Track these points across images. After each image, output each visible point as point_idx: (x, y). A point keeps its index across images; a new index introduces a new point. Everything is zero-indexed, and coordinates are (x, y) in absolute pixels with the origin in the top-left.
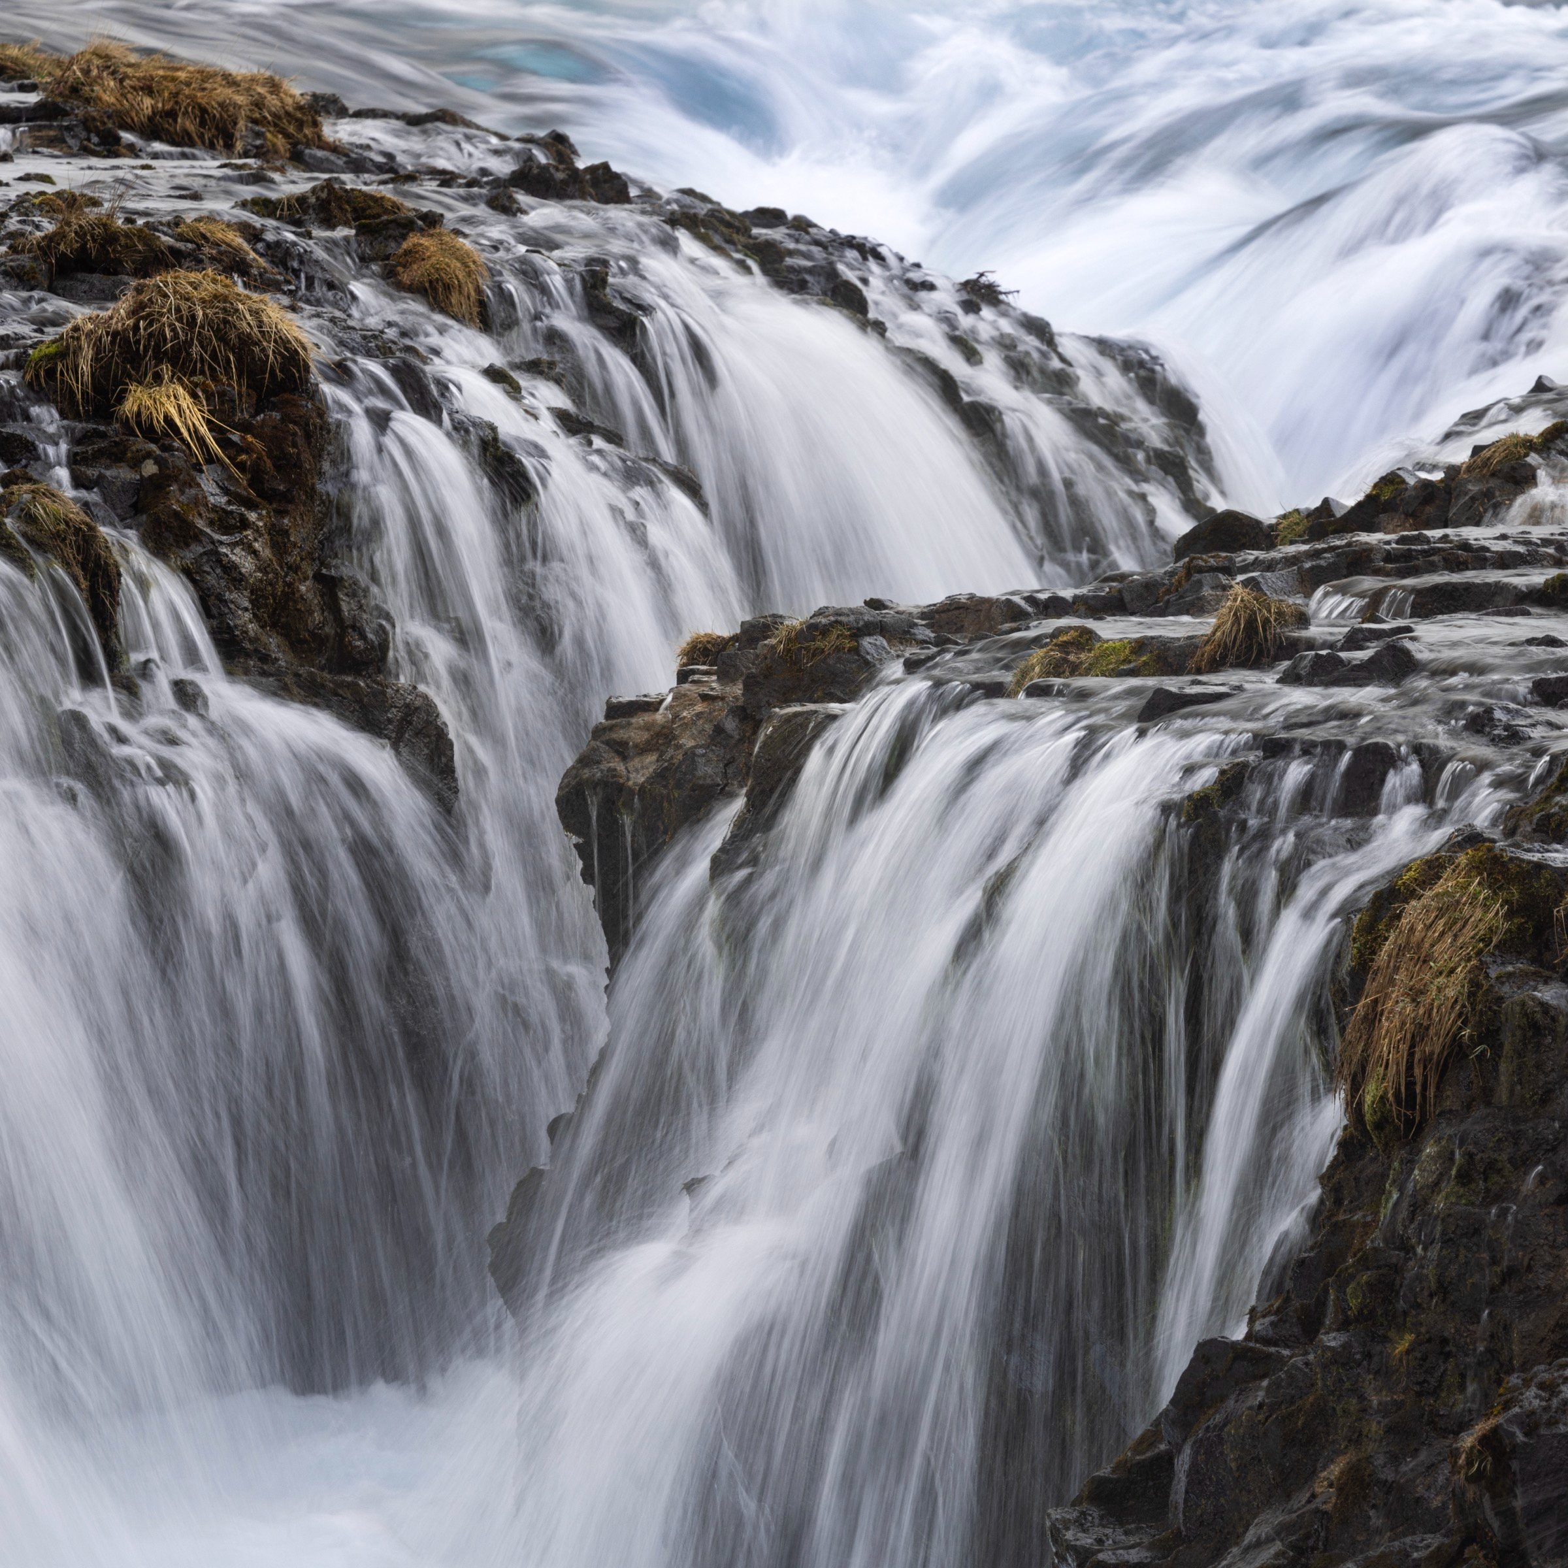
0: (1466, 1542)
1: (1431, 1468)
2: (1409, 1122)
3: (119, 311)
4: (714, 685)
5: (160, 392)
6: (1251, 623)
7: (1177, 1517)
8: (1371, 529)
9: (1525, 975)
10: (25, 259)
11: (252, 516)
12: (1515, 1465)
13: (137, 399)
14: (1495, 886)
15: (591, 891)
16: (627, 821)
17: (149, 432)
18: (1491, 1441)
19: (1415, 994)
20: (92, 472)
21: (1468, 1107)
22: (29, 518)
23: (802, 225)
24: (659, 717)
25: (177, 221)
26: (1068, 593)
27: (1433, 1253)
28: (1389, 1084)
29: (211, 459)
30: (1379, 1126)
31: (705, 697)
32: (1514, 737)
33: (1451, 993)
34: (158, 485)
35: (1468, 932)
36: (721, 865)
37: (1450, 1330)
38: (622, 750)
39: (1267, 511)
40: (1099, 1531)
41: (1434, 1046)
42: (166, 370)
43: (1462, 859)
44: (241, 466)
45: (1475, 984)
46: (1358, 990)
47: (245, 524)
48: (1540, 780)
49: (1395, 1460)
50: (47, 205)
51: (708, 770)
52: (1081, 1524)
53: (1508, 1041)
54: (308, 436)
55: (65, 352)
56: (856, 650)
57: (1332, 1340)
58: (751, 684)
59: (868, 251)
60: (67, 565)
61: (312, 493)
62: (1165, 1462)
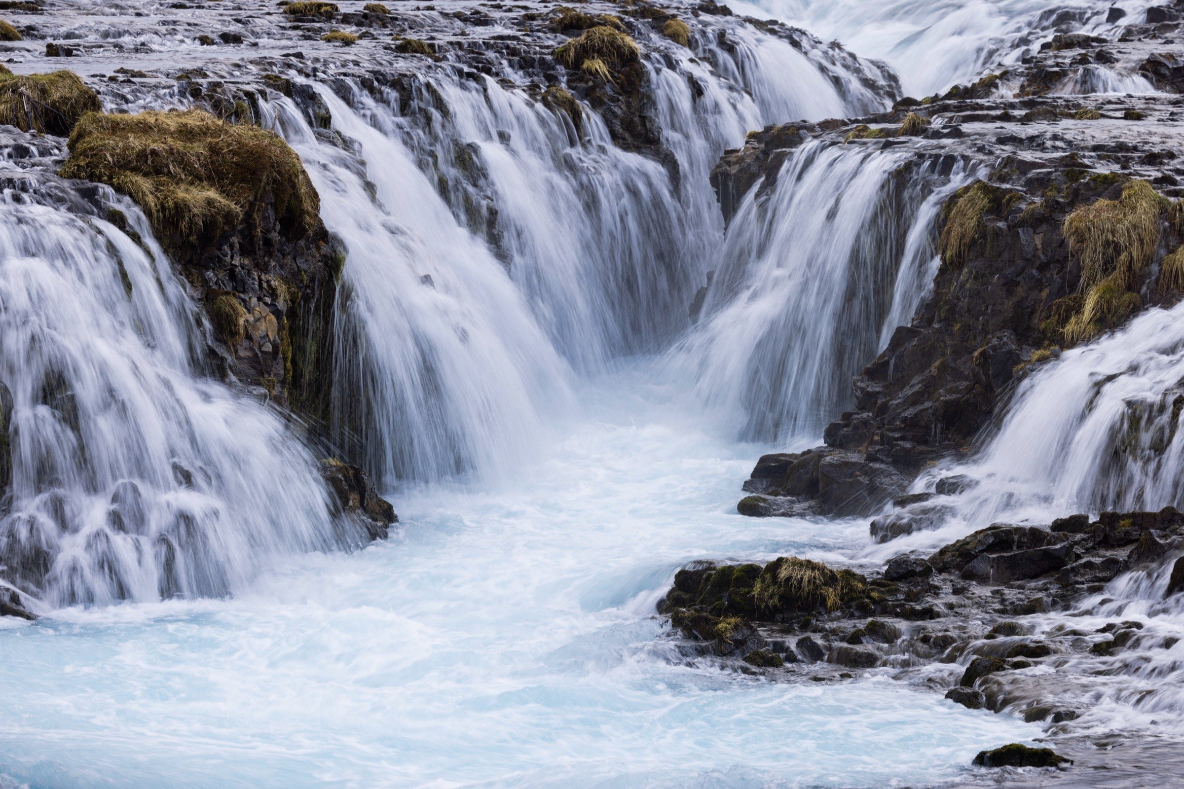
0: (975, 384)
1: (965, 363)
2: (959, 263)
3: (582, 38)
4: (756, 145)
5: (594, 62)
6: (914, 123)
7: (890, 378)
8: (949, 99)
9: (994, 219)
10: (554, 25)
11: (621, 98)
12: (990, 361)
13: (587, 64)
14: (985, 194)
15: (720, 204)
16: (731, 184)
17: (591, 73)
18: (983, 354)
19: (962, 225)
20: (574, 85)
21: (977, 257)
22: (555, 97)
23: (782, 25)
24: (739, 154)
25: (599, 15)
26: (860, 118)
27: (966, 300)
28: (954, 251)
29: (609, 81)
30: (951, 264)
31: (753, 148)
32: (991, 153)
33: (972, 224)
34: (593, 88)
35: (977, 207)
36: (757, 196)
37: (971, 323)
38: (729, 163)
39: (919, 98)
40: (867, 383)
41: (967, 240)
42: (596, 55)
43: (976, 186)
44: (617, 83)
45: (979, 222)
46: (945, 225)
47: (618, 100)
48: (999, 165)
49: (955, 360)
50: (561, 11)
51: (754, 169)
52: (862, 381)
53: (989, 238)
54: (637, 75)
55: (566, 50)
56: (798, 134)
57: (936, 326)
58: (767, 144)
59: (803, 33)
60: (566, 110)
61: (638, 91)
62: (887, 363)
